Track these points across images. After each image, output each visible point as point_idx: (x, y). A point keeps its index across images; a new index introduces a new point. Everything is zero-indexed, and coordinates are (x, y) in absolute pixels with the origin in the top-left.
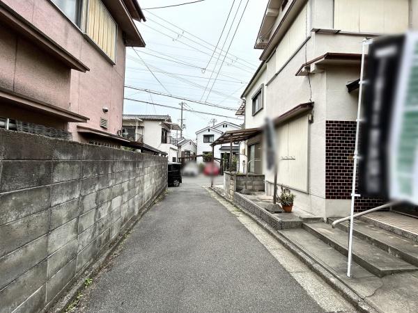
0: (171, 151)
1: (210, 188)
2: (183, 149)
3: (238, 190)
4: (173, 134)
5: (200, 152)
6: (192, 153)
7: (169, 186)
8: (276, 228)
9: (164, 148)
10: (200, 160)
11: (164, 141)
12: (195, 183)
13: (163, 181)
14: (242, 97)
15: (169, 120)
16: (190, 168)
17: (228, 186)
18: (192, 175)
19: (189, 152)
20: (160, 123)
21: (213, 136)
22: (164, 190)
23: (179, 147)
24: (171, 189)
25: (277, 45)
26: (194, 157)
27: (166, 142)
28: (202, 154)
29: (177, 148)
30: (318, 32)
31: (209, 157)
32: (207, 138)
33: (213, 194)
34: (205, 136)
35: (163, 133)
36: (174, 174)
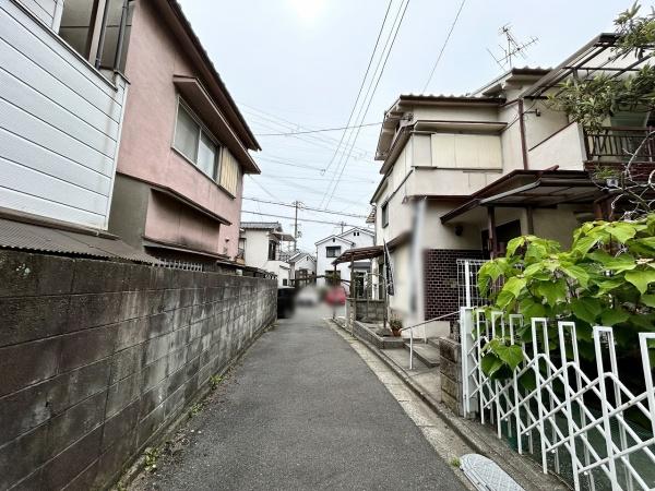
0: (282, 270)
1: (332, 321)
2: (297, 267)
3: (358, 318)
4: (284, 246)
5: (321, 272)
6: (310, 272)
7: (279, 317)
8: (379, 348)
9: (272, 267)
10: (321, 282)
11: (272, 256)
12: (313, 314)
13: (272, 309)
14: (371, 202)
15: (279, 229)
16: (308, 294)
17: (348, 315)
18: (309, 304)
19: (305, 271)
20: (268, 233)
21: (339, 248)
22: (273, 320)
23: (292, 264)
24: (281, 321)
25: (393, 163)
26: (313, 278)
27: (274, 259)
28: (324, 274)
29: (288, 266)
30: (417, 168)
31: (333, 278)
32: (331, 250)
33: (334, 326)
34: (328, 248)
35: (270, 246)
36: (285, 302)
